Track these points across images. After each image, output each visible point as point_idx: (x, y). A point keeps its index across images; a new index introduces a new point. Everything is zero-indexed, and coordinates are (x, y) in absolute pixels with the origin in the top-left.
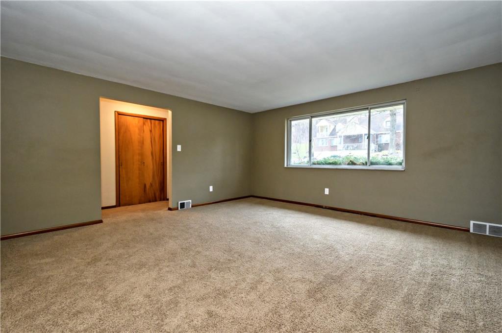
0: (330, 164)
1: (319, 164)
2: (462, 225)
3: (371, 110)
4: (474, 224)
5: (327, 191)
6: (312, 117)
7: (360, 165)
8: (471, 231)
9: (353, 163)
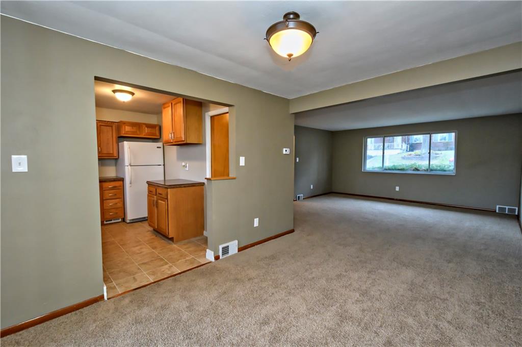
0: (399, 170)
1: (389, 169)
2: (490, 208)
3: (432, 135)
4: (499, 207)
5: (397, 189)
6: (385, 137)
8: (497, 211)
9: (417, 169)
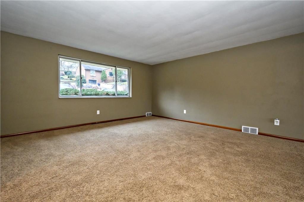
7: (111, 95)
